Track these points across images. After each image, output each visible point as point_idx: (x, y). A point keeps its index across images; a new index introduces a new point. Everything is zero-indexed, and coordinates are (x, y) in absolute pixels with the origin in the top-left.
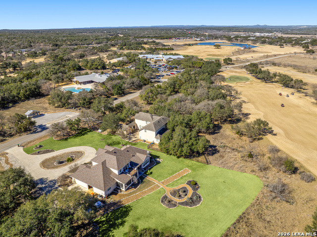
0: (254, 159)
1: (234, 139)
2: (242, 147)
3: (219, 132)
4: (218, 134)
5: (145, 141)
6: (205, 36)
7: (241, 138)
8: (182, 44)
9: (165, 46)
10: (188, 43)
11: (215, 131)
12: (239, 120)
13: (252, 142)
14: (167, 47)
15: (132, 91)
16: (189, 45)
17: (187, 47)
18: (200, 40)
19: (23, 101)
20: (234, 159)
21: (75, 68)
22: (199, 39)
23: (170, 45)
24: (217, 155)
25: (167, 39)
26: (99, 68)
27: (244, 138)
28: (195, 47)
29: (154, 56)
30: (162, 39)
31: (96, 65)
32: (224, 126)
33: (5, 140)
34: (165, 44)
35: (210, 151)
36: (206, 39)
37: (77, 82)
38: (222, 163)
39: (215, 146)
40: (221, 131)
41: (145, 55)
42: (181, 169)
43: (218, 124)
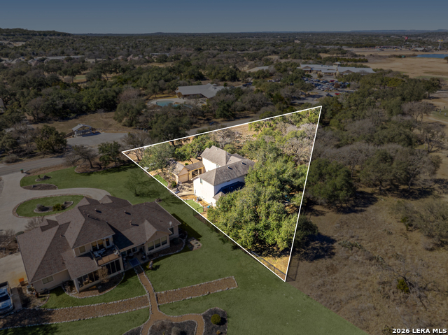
0: (413, 297)
1: (390, 233)
2: (397, 257)
3: (361, 211)
4: (359, 215)
5: (200, 200)
6: (436, 44)
7: (409, 234)
8: (389, 54)
9: (356, 56)
10: (398, 54)
11: (354, 206)
12: (425, 193)
13: (431, 250)
14: (358, 58)
15: (251, 115)
16: (400, 57)
17: (393, 59)
18: (423, 51)
19: (94, 112)
20: (358, 282)
21: (192, 77)
22: (422, 49)
23: (366, 55)
24: (322, 263)
25: (366, 47)
26: (226, 78)
27: (416, 235)
28: (408, 59)
29: (324, 67)
30: (357, 47)
31: (223, 73)
32: (382, 199)
33: (21, 160)
34: (358, 54)
35: (314, 249)
36: (436, 49)
37: (180, 95)
38: (323, 285)
39: (333, 241)
40: (371, 209)
41: (309, 65)
42: (220, 276)
43: (372, 194)
